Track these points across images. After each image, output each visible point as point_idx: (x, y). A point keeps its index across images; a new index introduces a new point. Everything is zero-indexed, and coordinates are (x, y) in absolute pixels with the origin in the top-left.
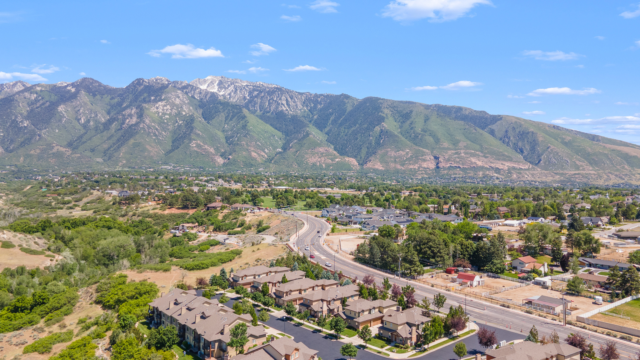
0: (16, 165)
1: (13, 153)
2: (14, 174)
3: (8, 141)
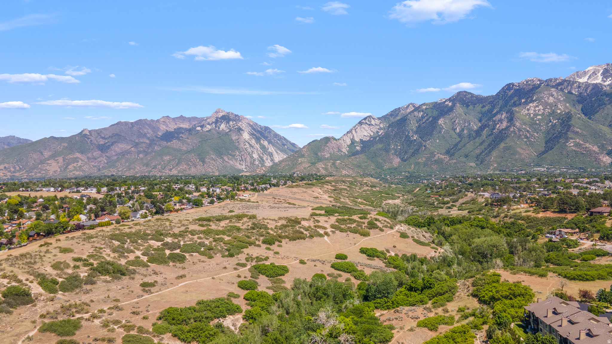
0: (408, 171)
2: (407, 179)
3: (403, 152)
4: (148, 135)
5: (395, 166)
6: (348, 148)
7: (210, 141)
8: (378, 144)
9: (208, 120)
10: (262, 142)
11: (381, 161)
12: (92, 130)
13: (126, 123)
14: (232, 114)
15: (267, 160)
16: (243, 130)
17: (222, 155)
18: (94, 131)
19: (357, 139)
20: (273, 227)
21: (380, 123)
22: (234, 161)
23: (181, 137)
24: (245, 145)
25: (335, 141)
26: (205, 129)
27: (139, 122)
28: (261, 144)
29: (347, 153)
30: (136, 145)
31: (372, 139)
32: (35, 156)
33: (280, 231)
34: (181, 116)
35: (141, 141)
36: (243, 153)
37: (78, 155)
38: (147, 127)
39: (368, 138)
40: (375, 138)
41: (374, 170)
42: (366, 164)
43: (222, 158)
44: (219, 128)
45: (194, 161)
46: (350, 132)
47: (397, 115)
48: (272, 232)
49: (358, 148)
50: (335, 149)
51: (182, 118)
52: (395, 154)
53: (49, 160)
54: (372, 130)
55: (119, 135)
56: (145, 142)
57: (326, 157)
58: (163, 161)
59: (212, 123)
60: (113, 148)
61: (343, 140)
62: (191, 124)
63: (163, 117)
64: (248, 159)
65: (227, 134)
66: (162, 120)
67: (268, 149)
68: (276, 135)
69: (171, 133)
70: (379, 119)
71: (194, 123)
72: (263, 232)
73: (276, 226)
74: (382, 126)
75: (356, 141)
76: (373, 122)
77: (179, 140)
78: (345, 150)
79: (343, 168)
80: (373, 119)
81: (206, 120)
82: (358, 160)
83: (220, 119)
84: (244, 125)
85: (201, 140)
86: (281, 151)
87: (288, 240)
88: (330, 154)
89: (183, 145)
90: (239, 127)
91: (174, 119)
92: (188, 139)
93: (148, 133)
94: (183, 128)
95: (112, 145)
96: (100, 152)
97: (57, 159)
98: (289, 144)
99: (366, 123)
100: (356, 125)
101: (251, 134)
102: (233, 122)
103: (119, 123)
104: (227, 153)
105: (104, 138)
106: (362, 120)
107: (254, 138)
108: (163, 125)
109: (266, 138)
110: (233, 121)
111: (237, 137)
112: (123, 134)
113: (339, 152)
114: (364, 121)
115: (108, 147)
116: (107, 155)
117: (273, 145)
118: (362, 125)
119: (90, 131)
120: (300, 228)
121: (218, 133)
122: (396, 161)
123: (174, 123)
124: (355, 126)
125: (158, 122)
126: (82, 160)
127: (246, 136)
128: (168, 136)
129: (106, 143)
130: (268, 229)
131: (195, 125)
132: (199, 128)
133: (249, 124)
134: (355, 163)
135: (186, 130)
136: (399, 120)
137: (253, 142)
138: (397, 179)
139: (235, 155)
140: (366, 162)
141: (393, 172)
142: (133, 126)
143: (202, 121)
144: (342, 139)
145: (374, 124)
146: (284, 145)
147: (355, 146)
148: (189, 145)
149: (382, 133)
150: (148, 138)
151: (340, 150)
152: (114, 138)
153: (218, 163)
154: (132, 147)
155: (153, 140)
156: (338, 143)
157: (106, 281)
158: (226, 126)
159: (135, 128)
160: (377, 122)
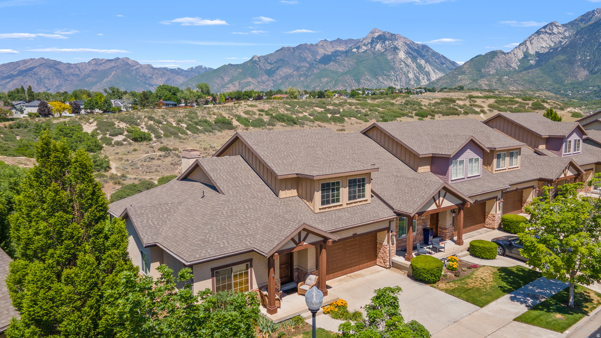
0: (598, 85)
1: (596, 75)
2: (595, 94)
3: (593, 63)
4: (308, 59)
5: (580, 80)
6: (519, 63)
7: (366, 62)
8: (560, 55)
9: (364, 41)
10: (418, 61)
11: (561, 75)
12: (260, 57)
13: (289, 49)
14: (388, 33)
15: (423, 79)
16: (399, 49)
17: (377, 75)
18: (262, 57)
19: (532, 52)
20: (427, 104)
21: (565, 31)
22: (389, 82)
23: (338, 59)
24: (401, 64)
25: (503, 56)
26: (361, 51)
27: (300, 47)
28: (417, 63)
29: (517, 68)
30: (298, 69)
31: (551, 51)
32: (218, 81)
33: (433, 108)
34: (338, 38)
35: (302, 65)
36: (397, 73)
37: (250, 79)
38: (307, 51)
39: (547, 50)
40: (556, 49)
41: (551, 85)
42: (541, 79)
43: (377, 79)
44: (374, 49)
45: (350, 82)
46: (524, 43)
47: (590, 20)
48: (425, 108)
49: (532, 62)
50: (502, 64)
51: (339, 41)
52: (581, 66)
53: (228, 84)
54: (553, 40)
55: (283, 60)
56: (305, 66)
57: (491, 73)
58: (321, 83)
59: (368, 44)
60: (278, 72)
61: (514, 54)
62: (347, 47)
63: (321, 41)
64: (403, 79)
65: (382, 54)
66: (321, 44)
67: (425, 68)
68: (435, 54)
69: (329, 56)
70: (564, 25)
71: (350, 45)
72: (416, 107)
73: (430, 103)
74: (567, 34)
75: (530, 55)
76: (555, 30)
77: (336, 62)
78: (515, 65)
79: (511, 84)
80: (556, 26)
81: (362, 41)
82: (530, 75)
83: (376, 39)
84: (400, 44)
85: (356, 61)
86: (439, 70)
87: (441, 115)
88: (497, 69)
89: (340, 66)
90: (395, 46)
91: (331, 42)
92: (344, 60)
93: (308, 57)
94: (339, 51)
95: (277, 69)
96: (267, 76)
97: (234, 83)
98: (448, 62)
99: (546, 32)
100: (533, 35)
101: (407, 53)
102: (389, 42)
103: (282, 49)
104: (382, 74)
105: (270, 63)
106: (541, 29)
107: (410, 57)
108: (322, 48)
109: (423, 57)
110: (389, 40)
111: (392, 57)
112: (286, 59)
113: (507, 67)
114: (543, 30)
115: (274, 72)
116: (273, 79)
117: (430, 64)
118: (540, 34)
119: (259, 58)
120: (455, 105)
121: (374, 53)
122: (583, 74)
123: (332, 47)
124: (531, 37)
125: (317, 46)
126: (253, 84)
127: (402, 55)
128: (326, 59)
129: (272, 68)
130: (422, 105)
131: (351, 47)
132: (355, 50)
133: (405, 43)
134: (527, 78)
135: (343, 52)
136: (590, 26)
137: (409, 61)
138: (581, 94)
139: (390, 75)
140: (541, 77)
141: (577, 86)
142: (295, 51)
143: (358, 43)
144: (512, 53)
145: (556, 33)
146: (443, 64)
147: (529, 60)
148: (345, 66)
149: (566, 42)
150: (308, 62)
151: (508, 65)
152: (279, 62)
153: (373, 83)
154: (293, 71)
155: (312, 64)
156: (507, 58)
157: (283, 126)
158: (381, 47)
159: (296, 53)
160: (561, 29)
